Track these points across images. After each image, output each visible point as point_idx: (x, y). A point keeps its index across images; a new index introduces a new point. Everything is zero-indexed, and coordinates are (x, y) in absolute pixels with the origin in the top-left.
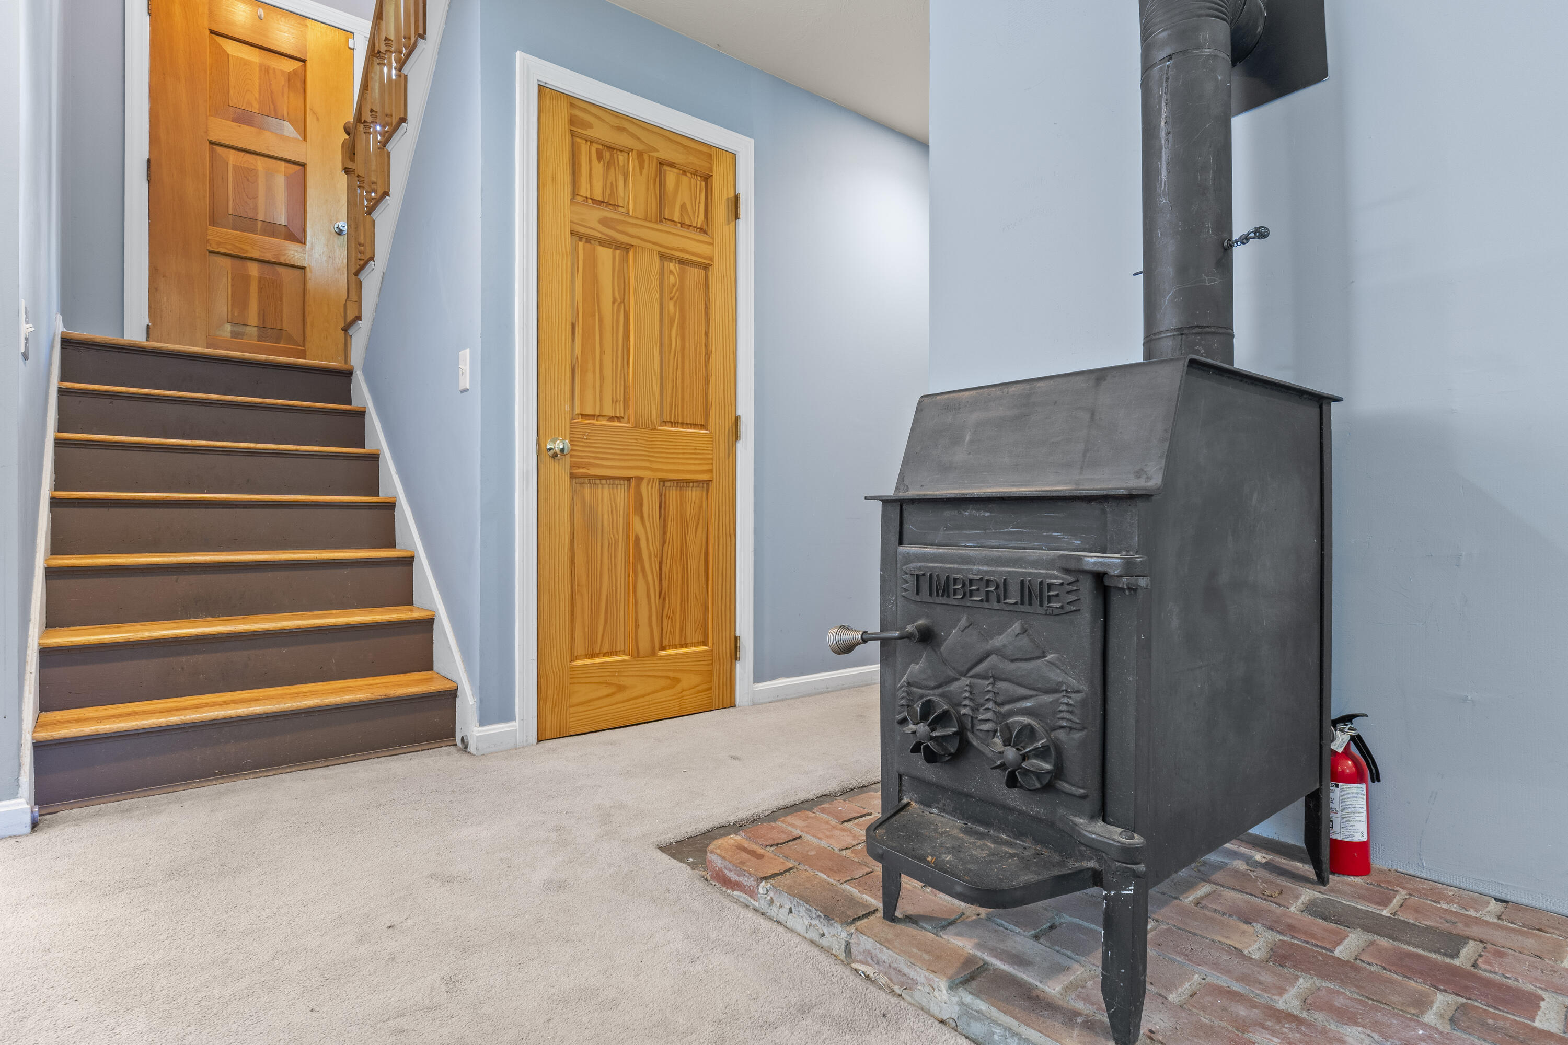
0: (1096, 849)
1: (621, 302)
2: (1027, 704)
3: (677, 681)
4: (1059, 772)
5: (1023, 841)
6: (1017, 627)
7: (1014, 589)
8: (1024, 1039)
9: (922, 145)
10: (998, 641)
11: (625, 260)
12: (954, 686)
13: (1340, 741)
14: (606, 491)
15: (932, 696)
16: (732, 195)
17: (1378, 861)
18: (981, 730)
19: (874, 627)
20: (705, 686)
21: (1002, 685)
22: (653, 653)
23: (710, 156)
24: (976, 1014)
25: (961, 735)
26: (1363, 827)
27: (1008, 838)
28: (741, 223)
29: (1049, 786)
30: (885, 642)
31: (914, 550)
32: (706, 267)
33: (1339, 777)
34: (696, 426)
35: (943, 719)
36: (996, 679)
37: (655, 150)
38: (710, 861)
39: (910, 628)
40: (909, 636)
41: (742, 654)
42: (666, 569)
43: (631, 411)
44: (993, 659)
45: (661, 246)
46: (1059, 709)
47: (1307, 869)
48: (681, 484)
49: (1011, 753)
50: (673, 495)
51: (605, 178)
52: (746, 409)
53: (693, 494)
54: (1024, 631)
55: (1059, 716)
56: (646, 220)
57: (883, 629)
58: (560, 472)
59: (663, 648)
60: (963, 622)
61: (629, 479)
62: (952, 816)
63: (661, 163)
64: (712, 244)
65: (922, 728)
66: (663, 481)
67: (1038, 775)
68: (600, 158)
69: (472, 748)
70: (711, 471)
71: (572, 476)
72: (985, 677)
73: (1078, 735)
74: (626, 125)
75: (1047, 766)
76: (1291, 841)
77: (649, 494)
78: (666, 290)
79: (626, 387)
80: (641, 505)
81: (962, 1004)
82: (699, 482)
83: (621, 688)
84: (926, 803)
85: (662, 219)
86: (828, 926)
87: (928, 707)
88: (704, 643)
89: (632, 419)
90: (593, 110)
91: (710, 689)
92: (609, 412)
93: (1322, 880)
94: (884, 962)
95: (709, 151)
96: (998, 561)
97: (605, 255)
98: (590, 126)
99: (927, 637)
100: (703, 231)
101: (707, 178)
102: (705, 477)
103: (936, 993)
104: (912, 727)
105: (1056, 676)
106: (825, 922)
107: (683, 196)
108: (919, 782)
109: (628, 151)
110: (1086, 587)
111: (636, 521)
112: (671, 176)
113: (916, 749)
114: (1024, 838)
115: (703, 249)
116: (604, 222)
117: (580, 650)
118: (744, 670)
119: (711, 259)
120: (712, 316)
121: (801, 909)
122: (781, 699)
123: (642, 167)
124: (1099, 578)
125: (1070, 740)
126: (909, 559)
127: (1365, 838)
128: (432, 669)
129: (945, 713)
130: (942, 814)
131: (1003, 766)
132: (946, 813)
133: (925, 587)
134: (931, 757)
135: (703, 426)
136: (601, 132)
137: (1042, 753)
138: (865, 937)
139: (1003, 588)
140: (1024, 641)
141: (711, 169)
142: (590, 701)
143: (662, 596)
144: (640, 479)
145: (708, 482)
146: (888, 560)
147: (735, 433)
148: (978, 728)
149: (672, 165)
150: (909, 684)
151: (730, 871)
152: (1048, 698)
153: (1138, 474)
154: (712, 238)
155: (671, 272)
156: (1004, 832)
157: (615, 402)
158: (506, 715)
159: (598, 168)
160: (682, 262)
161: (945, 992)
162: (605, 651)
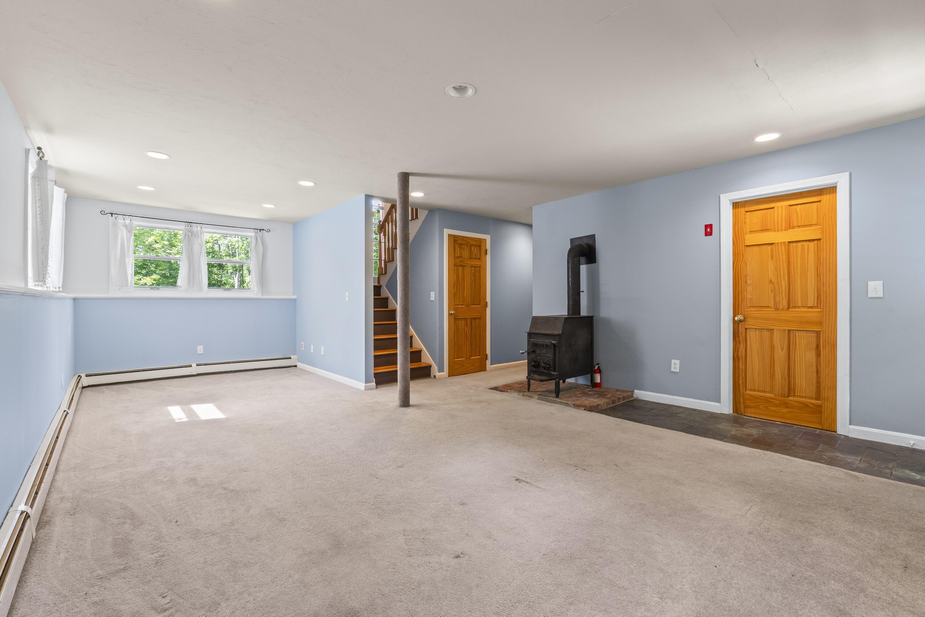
0: (553, 375)
1: (463, 279)
2: (546, 359)
3: (475, 364)
4: (550, 367)
5: (545, 375)
6: (545, 350)
7: (545, 345)
9: (530, 226)
10: (543, 352)
11: (464, 269)
12: (537, 358)
13: (596, 367)
14: (460, 321)
15: (534, 359)
16: (485, 249)
17: (603, 385)
19: (527, 350)
20: (480, 366)
21: (543, 357)
22: (470, 358)
23: (481, 241)
25: (538, 364)
26: (599, 380)
28: (487, 256)
29: (549, 369)
30: (528, 352)
31: (532, 340)
32: (480, 267)
33: (596, 373)
34: (478, 305)
35: (536, 362)
36: (543, 356)
37: (470, 243)
39: (532, 350)
40: (531, 351)
41: (488, 358)
42: (472, 339)
43: (465, 303)
44: (542, 354)
45: (471, 264)
46: (550, 360)
47: (591, 387)
48: (475, 319)
49: (544, 365)
50: (473, 321)
51: (460, 251)
52: (488, 299)
53: (477, 321)
54: (546, 350)
56: (468, 259)
57: (528, 350)
58: (452, 318)
59: (471, 357)
60: (539, 349)
61: (465, 318)
63: (471, 245)
64: (481, 262)
65: (533, 363)
66: (471, 318)
67: (547, 367)
68: (459, 247)
69: (437, 377)
70: (481, 315)
71: (454, 318)
72: (541, 356)
73: (552, 363)
74: (464, 239)
75: (548, 366)
76: (589, 384)
77: (469, 321)
78: (472, 274)
79: (464, 298)
80: (467, 324)
81: (539, 397)
82: (479, 318)
83: (464, 366)
84: (534, 374)
85: (471, 258)
87: (534, 360)
88: (480, 356)
89: (465, 305)
90: (458, 237)
91: (481, 366)
92: (461, 304)
93: (593, 388)
94: (528, 395)
95: (480, 240)
96: (543, 342)
97: (460, 268)
98: (457, 241)
99: (534, 352)
100: (479, 259)
101: (480, 246)
102: (480, 317)
104: (532, 363)
105: (549, 356)
106: (519, 393)
107: (475, 252)
108: (533, 371)
109: (464, 244)
110: (553, 345)
111: (466, 328)
112: (473, 248)
113: (533, 366)
115: (479, 263)
116: (460, 261)
117: (456, 357)
118: (488, 362)
119: (481, 265)
120: (481, 279)
121: (515, 392)
122: (496, 369)
123: (467, 248)
124: (554, 344)
125: (551, 363)
126: (531, 341)
127: (600, 382)
128: (421, 362)
129: (536, 361)
131: (543, 367)
133: (534, 345)
134: (535, 367)
135: (479, 305)
136: (460, 241)
137: (548, 365)
139: (543, 345)
140: (546, 352)
141: (481, 244)
142: (458, 368)
143: (471, 345)
144: (467, 318)
145: (480, 318)
146: (528, 341)
147: (486, 306)
148: (540, 363)
149: (473, 245)
150: (532, 358)
151: (503, 389)
152: (549, 358)
153: (559, 332)
154: (481, 260)
155: (473, 270)
157: (462, 301)
158: (443, 371)
159: (459, 249)
160: (475, 267)
162: (460, 357)
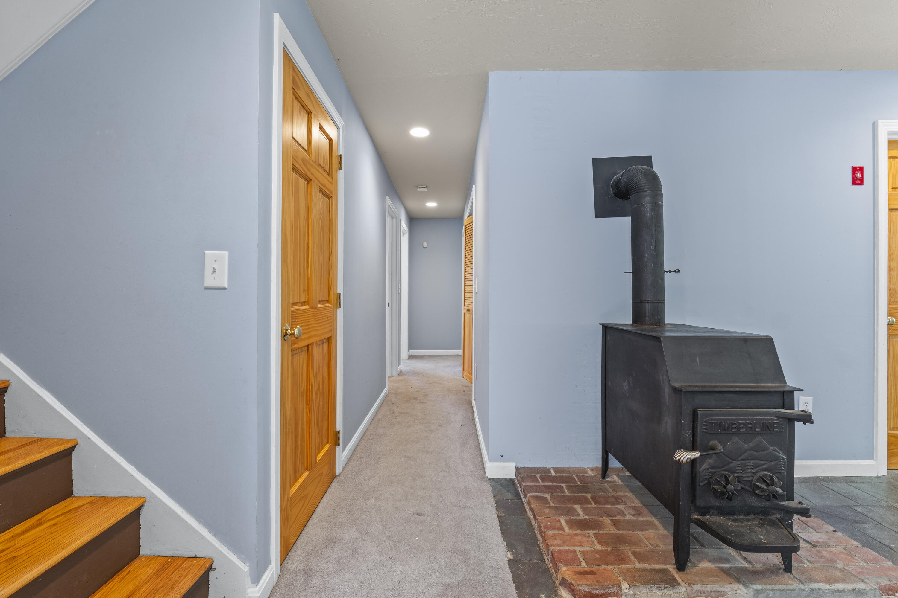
2: (764, 467)
5: (749, 516)
6: (759, 438)
7: (759, 425)
8: (782, 590)
10: (751, 445)
12: (731, 465)
18: (744, 481)
21: (752, 462)
24: (761, 591)
27: (743, 517)
38: (577, 591)
44: (749, 452)
46: (778, 466)
54: (763, 439)
55: (777, 469)
60: (736, 439)
62: (716, 516)
65: (731, 487)
72: (746, 460)
73: (785, 474)
86: (673, 589)
94: (708, 591)
103: (739, 592)
106: (671, 588)
110: (786, 423)
114: (750, 515)
121: (653, 589)
125: (782, 477)
130: (712, 517)
132: (714, 516)
138: (695, 585)
140: (761, 444)
148: (743, 480)
151: (597, 589)
156: (741, 515)
158: (268, 565)
161: (744, 589)
